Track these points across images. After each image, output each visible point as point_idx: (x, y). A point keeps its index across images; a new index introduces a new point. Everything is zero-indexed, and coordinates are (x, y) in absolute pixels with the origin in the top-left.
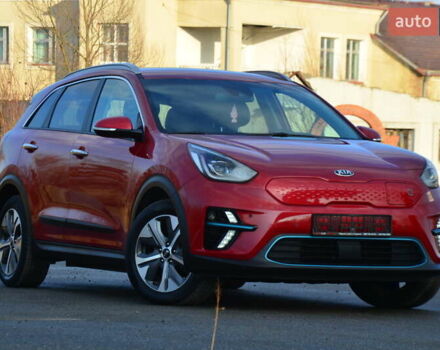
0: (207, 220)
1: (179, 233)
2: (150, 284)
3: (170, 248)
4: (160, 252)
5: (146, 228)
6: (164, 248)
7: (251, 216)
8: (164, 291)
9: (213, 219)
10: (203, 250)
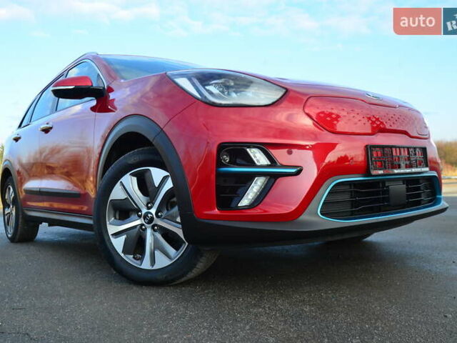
0: (220, 164)
2: (129, 259)
3: (153, 211)
4: (140, 217)
6: (144, 211)
8: (150, 268)
9: (228, 163)
10: (216, 211)
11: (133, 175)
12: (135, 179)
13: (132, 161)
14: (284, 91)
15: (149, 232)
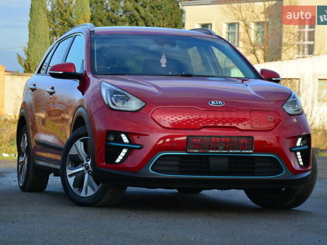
0: (107, 141)
2: (76, 190)
3: (89, 163)
4: (83, 165)
5: (74, 147)
6: (85, 162)
7: (139, 138)
8: (84, 196)
10: (104, 164)
11: (81, 141)
12: (82, 143)
13: (80, 133)
14: (145, 104)
15: (87, 175)
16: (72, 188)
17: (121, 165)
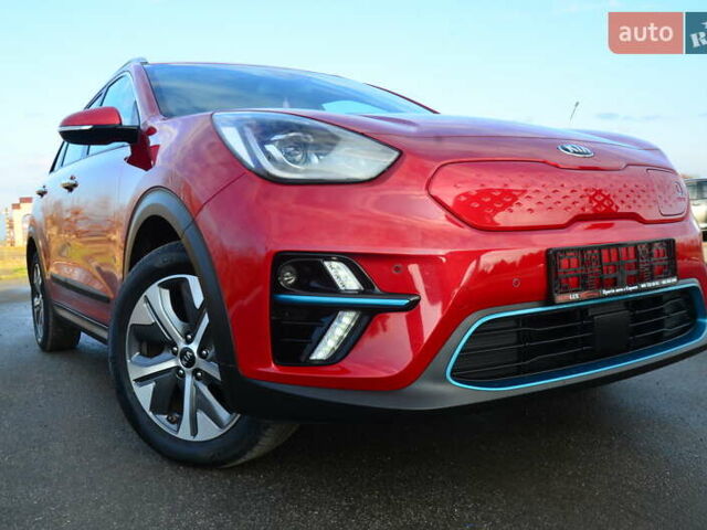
0: (277, 288)
1: (206, 321)
2: (161, 420)
3: (194, 347)
4: (175, 354)
5: (141, 304)
6: (182, 345)
8: (190, 438)
9: (291, 286)
10: (273, 368)
11: (163, 286)
12: (166, 293)
13: (159, 263)
14: (396, 154)
16: (150, 414)
17: (335, 368)
